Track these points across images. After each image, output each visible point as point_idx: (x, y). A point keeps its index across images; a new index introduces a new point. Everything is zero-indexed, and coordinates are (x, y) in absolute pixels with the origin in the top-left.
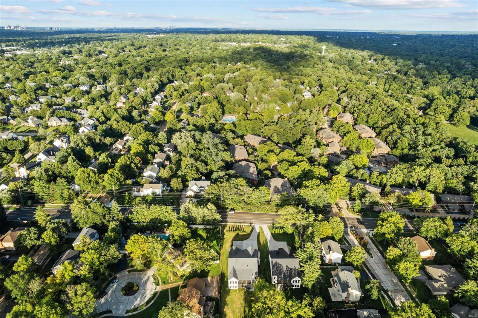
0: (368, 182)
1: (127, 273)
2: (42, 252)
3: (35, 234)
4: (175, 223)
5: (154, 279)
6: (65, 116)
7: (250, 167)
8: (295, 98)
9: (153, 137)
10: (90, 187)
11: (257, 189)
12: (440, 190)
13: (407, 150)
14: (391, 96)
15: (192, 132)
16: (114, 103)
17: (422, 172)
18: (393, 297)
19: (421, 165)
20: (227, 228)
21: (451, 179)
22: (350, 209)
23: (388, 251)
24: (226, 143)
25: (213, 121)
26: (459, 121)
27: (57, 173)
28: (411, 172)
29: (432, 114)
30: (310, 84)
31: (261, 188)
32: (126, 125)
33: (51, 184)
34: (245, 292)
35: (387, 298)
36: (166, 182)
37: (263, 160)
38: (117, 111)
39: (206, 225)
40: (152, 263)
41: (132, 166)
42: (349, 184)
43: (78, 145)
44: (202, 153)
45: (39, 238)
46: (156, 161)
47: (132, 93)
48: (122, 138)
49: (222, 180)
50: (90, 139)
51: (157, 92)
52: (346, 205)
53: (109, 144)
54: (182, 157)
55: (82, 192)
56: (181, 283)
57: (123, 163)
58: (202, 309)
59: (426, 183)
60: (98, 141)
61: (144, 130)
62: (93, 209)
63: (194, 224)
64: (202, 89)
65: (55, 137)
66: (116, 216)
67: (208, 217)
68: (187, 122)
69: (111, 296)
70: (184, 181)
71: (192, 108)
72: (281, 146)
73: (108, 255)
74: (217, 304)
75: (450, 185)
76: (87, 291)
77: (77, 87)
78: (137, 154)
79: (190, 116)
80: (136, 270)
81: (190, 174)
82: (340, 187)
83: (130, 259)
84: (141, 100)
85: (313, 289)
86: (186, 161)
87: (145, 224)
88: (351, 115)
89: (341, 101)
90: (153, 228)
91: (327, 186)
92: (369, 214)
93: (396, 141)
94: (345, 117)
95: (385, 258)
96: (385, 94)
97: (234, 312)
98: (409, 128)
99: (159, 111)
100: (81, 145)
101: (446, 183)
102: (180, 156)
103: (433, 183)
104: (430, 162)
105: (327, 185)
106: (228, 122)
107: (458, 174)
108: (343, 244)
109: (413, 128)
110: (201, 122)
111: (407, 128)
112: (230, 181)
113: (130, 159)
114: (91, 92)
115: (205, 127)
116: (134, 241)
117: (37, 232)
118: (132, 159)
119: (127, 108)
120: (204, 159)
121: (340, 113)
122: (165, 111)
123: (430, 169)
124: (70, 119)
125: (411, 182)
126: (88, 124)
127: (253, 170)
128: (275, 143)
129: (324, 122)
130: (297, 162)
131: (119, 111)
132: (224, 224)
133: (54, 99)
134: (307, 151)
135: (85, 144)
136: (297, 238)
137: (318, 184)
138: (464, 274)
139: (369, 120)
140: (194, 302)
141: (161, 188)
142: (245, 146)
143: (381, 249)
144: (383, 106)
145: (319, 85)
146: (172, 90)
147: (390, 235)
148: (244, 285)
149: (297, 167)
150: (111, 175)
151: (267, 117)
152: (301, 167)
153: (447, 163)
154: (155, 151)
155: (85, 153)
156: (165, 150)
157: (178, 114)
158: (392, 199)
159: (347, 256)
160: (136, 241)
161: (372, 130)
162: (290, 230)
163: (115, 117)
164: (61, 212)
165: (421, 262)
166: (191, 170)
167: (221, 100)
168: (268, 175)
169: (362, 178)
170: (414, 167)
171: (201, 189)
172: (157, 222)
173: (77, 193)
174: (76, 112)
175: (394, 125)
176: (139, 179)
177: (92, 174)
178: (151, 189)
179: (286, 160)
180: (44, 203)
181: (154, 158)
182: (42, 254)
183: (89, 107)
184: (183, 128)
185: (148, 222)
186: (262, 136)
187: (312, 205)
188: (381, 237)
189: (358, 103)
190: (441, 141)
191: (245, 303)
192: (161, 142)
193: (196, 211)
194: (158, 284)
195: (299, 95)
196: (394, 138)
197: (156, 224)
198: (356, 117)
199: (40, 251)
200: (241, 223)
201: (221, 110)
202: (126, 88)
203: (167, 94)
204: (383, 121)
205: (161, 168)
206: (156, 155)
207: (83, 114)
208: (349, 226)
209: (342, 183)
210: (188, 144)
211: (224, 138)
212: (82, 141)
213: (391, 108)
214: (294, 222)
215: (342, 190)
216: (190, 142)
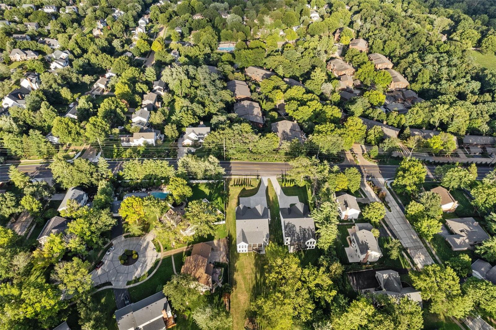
0: (385, 123)
1: (123, 238)
2: (24, 218)
3: (11, 200)
4: (173, 181)
5: (155, 245)
6: (31, 48)
7: (254, 107)
8: (301, 21)
9: (140, 74)
10: (70, 139)
11: (263, 136)
12: (463, 131)
13: (428, 84)
14: (411, 17)
15: (185, 66)
16: (90, 29)
17: (445, 111)
18: (413, 255)
19: (444, 103)
20: (232, 183)
21: (475, 118)
22: (366, 156)
23: (409, 206)
24: (225, 78)
25: (208, 50)
26: (487, 47)
27: (30, 123)
28: (433, 111)
29: (458, 39)
30: (318, 3)
31: (268, 135)
32: (107, 59)
33: (23, 137)
34: (255, 256)
35: (406, 256)
36: (159, 128)
37: (268, 99)
38: (94, 41)
39: (208, 179)
40: (151, 226)
41: (118, 112)
42: (365, 127)
43: (51, 87)
44: (198, 92)
45: (17, 204)
46: (145, 102)
47: (110, 16)
48: (103, 76)
49: (223, 126)
50: (64, 78)
51: (140, 16)
52: (361, 151)
53: (89, 83)
54: (175, 97)
55: (62, 145)
56: (184, 248)
57: (107, 108)
58: (210, 280)
59: (448, 124)
60: (75, 80)
61: (129, 65)
62: (78, 167)
63: (194, 179)
64: (192, 11)
65: (22, 75)
66: (104, 173)
67: (210, 171)
68: (178, 53)
69: (109, 266)
70: (180, 126)
71: (182, 35)
72: (287, 80)
73: (99, 222)
74: (226, 271)
75: (474, 125)
76: (80, 268)
77: (41, 8)
78: (123, 96)
79: (181, 45)
80: (134, 236)
81: (186, 119)
82: (356, 130)
83: (125, 223)
84: (122, 26)
85: (330, 250)
86: (180, 103)
87: (139, 181)
88: (365, 42)
89: (354, 24)
90: (148, 185)
91: (342, 131)
92: (387, 160)
93: (417, 73)
94: (359, 45)
95: (405, 213)
96: (404, 14)
97: (244, 278)
98: (431, 57)
99: (144, 40)
100: (54, 86)
101: (470, 123)
102: (173, 96)
103: (456, 124)
104: (454, 99)
105: (342, 129)
106: (225, 51)
107: (483, 112)
108: (359, 197)
109: (436, 58)
110: (194, 52)
111: (429, 58)
112: (233, 127)
113: (115, 102)
114: (59, 16)
115: (199, 59)
116: (128, 205)
117: (14, 198)
118: (117, 102)
119: (106, 37)
120: (201, 99)
121: (353, 39)
122: (152, 39)
123: (455, 107)
124: (39, 52)
125: (431, 123)
126: (61, 58)
127: (257, 111)
128: (280, 77)
129: (335, 50)
130: (307, 101)
131: (97, 41)
132: (227, 177)
133: (12, 25)
134: (317, 87)
135: (59, 84)
136: (309, 192)
137: (332, 129)
138: (486, 228)
139: (386, 48)
140: (201, 272)
141: (153, 136)
142: (246, 81)
143: (400, 202)
144: (402, 31)
145: (328, 4)
146: (157, 12)
147: (411, 187)
148: (254, 248)
149: (308, 107)
150: (94, 125)
151: (270, 44)
152: (311, 106)
153: (472, 99)
154: (143, 91)
155: (61, 96)
156: (155, 88)
157: (167, 42)
158: (412, 143)
159: (365, 212)
160: (130, 205)
161: (389, 59)
162: (302, 183)
163: (92, 48)
164: (40, 169)
165: (442, 214)
166: (187, 114)
167: (216, 24)
168: (274, 117)
169: (379, 119)
170: (437, 106)
171: (199, 136)
172: (153, 178)
173: (57, 146)
174: (44, 43)
175: (414, 53)
176: (127, 127)
177: (71, 125)
178: (142, 138)
179: (294, 99)
180: (19, 159)
181: (143, 99)
182: (25, 221)
183: (59, 36)
184: (174, 61)
185: (142, 179)
186: (265, 68)
187: (325, 153)
188: (401, 189)
189: (373, 27)
190: (467, 73)
191: (256, 269)
192: (149, 79)
193: (196, 165)
194: (159, 251)
195: (306, 16)
196: (415, 70)
197: (152, 181)
198: (370, 44)
199: (22, 217)
200: (247, 175)
201: (216, 37)
202: (102, 9)
203: (152, 18)
204: (402, 49)
205: (152, 112)
206: (145, 96)
207: (53, 45)
208: (365, 175)
209: (358, 126)
210: (181, 82)
211: (222, 72)
212: (55, 81)
213: (411, 32)
214: (307, 175)
215: (357, 134)
216: (183, 78)
